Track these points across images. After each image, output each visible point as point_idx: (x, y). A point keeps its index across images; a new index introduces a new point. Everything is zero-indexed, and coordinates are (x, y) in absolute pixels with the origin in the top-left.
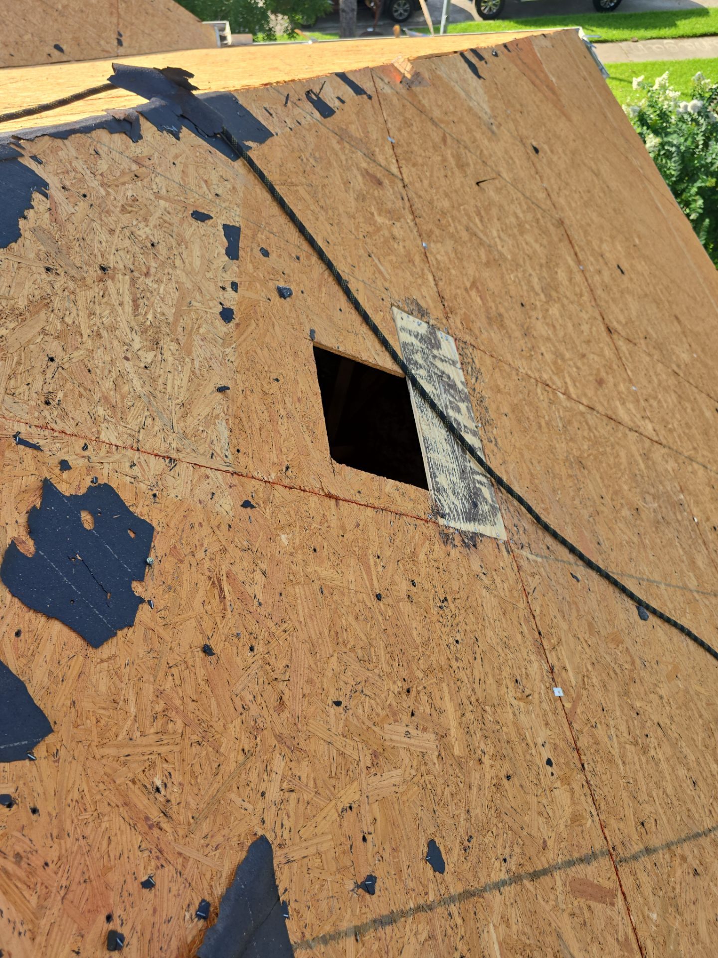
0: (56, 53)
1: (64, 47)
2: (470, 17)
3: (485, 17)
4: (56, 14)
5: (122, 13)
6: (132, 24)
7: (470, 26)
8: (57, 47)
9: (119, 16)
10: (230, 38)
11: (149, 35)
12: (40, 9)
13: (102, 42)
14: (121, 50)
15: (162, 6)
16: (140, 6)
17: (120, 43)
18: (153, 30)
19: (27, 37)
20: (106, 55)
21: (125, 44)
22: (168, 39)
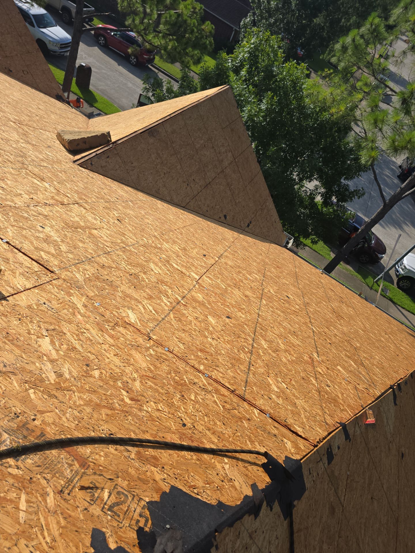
0: (223, 218)
1: (227, 217)
2: (393, 283)
3: (399, 287)
4: (234, 203)
5: (257, 215)
6: (258, 221)
7: (390, 286)
8: (225, 216)
9: (255, 216)
10: (290, 245)
11: (261, 228)
12: (230, 199)
13: (242, 222)
14: (247, 229)
15: (273, 219)
16: (266, 215)
17: (248, 226)
18: (264, 227)
19: (218, 207)
20: (240, 228)
21: (250, 227)
22: (267, 233)
